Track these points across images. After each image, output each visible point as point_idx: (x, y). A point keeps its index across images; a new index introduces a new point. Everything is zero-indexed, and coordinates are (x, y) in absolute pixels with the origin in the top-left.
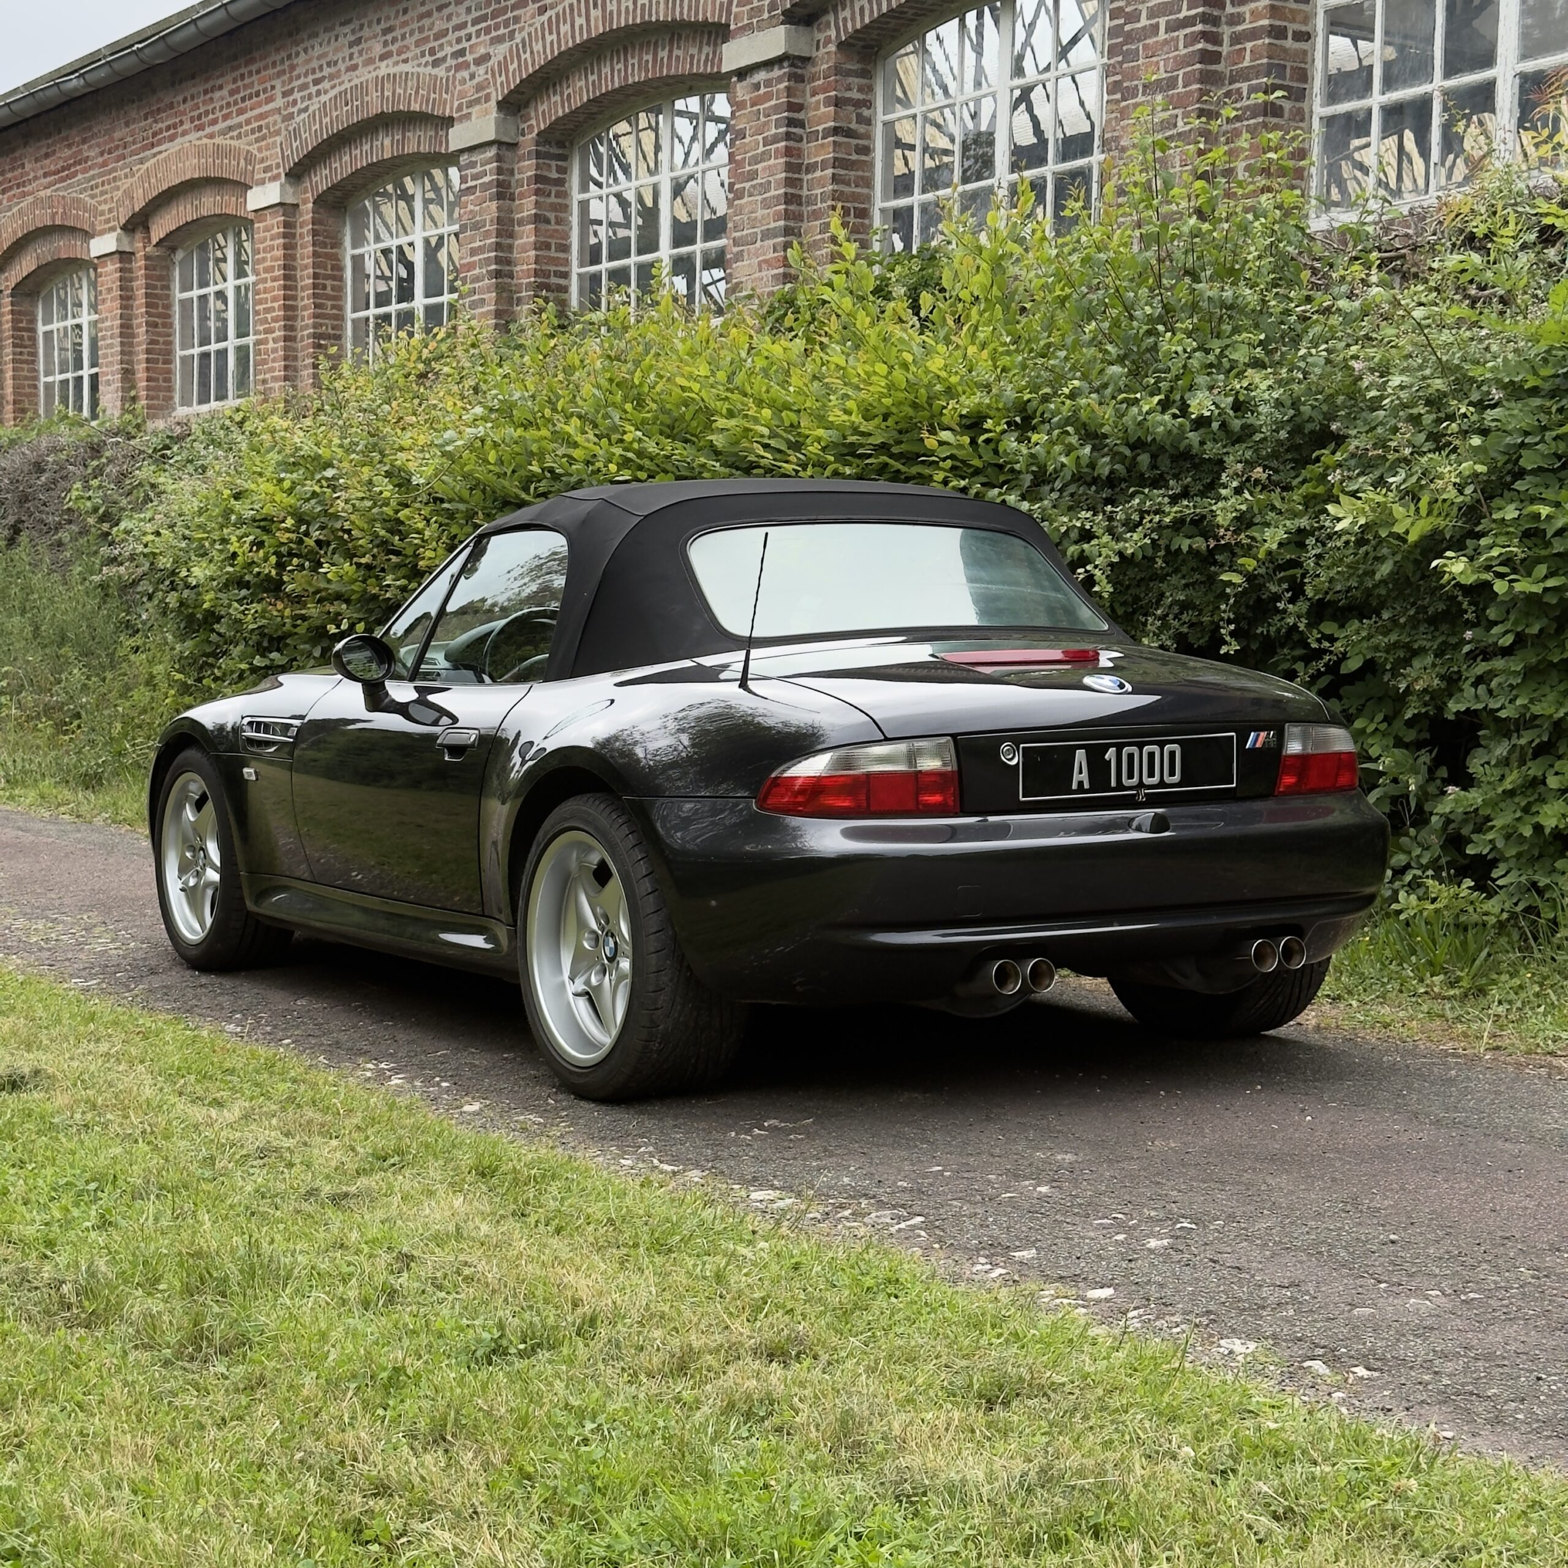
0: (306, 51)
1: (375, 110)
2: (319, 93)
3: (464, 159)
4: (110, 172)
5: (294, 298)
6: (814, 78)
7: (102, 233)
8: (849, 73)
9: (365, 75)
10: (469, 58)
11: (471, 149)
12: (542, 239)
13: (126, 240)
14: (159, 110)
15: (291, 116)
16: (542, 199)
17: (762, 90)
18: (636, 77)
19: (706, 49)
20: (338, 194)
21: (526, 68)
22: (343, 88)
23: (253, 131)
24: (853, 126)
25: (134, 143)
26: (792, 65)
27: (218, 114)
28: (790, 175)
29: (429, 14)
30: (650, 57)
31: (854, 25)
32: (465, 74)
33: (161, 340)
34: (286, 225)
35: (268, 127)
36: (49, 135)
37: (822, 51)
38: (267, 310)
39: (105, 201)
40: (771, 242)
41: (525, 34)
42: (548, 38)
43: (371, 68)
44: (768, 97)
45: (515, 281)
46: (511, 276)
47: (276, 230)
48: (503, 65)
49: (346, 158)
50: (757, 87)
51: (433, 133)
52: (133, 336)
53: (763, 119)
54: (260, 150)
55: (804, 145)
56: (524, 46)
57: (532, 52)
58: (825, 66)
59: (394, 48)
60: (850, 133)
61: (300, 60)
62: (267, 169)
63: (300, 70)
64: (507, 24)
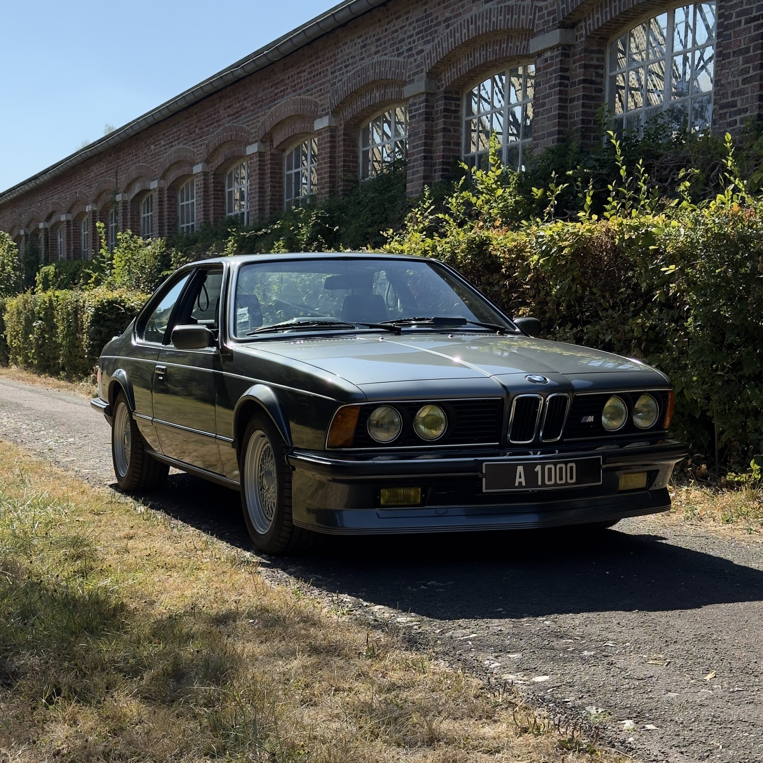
0: (342, 51)
1: (371, 79)
2: (347, 72)
3: (411, 101)
4: (256, 114)
5: (334, 172)
6: (574, 55)
7: (252, 143)
8: (592, 52)
9: (367, 62)
10: (414, 51)
11: (415, 96)
12: (446, 140)
13: (262, 146)
14: (277, 83)
15: (334, 84)
16: (446, 120)
17: (549, 62)
18: (491, 58)
19: (524, 43)
20: (356, 121)
21: (440, 56)
22: (357, 69)
23: (318, 92)
24: (594, 78)
25: (266, 99)
26: (563, 49)
27: (303, 84)
28: (561, 104)
29: (396, 31)
30: (498, 48)
31: (594, 28)
32: (412, 59)
33: (277, 194)
34: (332, 136)
35: (324, 90)
36: (230, 97)
37: (578, 41)
38: (322, 178)
39: (253, 128)
40: (551, 138)
41: (439, 39)
42: (450, 40)
43: (370, 58)
44: (551, 65)
45: (433, 161)
46: (431, 158)
47: (327, 139)
48: (429, 54)
49: (359, 103)
50: (546, 60)
51: (398, 89)
52: (265, 192)
53: (549, 76)
54: (320, 100)
55: (569, 89)
56: (439, 45)
57: (442, 48)
58: (580, 49)
59: (380, 48)
60: (592, 82)
61: (339, 56)
62: (324, 110)
63: (339, 61)
64: (431, 34)
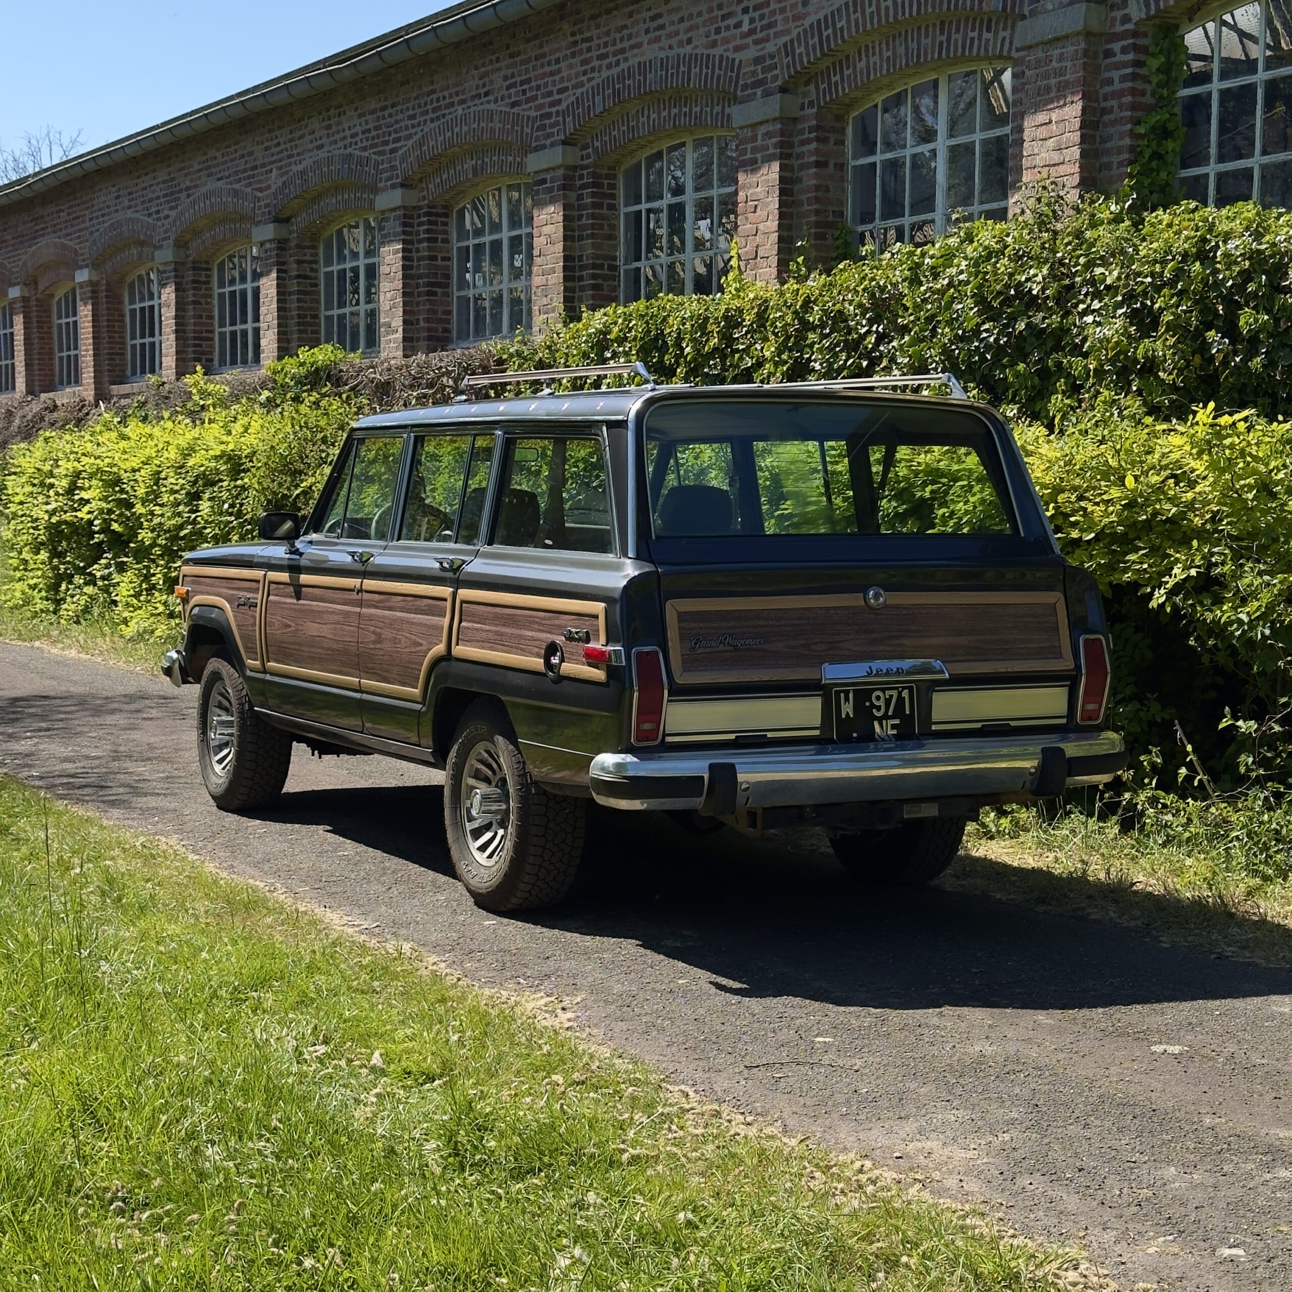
0: (97, 197)
1: (126, 235)
2: (104, 222)
3: (162, 268)
4: (17, 250)
5: (99, 333)
6: (288, 250)
7: (14, 285)
8: (305, 247)
9: (121, 215)
10: (162, 215)
11: (165, 264)
12: (197, 314)
13: (26, 290)
14: (38, 219)
15: (92, 233)
16: (196, 292)
17: (269, 253)
21: (183, 226)
22: (113, 221)
23: (77, 238)
24: (308, 273)
25: (27, 235)
26: (279, 242)
27: (63, 225)
28: (280, 297)
29: (145, 188)
32: (159, 223)
33: (47, 347)
34: (93, 292)
35: (83, 237)
37: (291, 236)
38: (87, 339)
39: (15, 267)
40: (273, 331)
41: (182, 207)
42: (192, 211)
43: (124, 212)
44: (270, 257)
45: (187, 335)
46: (184, 331)
47: (88, 295)
48: (175, 221)
49: (118, 258)
50: (266, 251)
52: (32, 344)
53: (269, 268)
54: (80, 249)
55: (287, 282)
56: (182, 214)
57: (185, 218)
58: (293, 244)
59: (132, 203)
60: (306, 277)
61: (95, 202)
62: (84, 260)
63: (95, 208)
64: (175, 200)
